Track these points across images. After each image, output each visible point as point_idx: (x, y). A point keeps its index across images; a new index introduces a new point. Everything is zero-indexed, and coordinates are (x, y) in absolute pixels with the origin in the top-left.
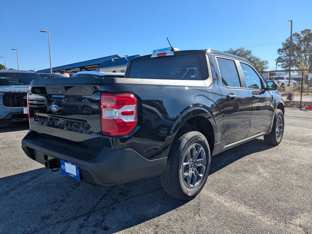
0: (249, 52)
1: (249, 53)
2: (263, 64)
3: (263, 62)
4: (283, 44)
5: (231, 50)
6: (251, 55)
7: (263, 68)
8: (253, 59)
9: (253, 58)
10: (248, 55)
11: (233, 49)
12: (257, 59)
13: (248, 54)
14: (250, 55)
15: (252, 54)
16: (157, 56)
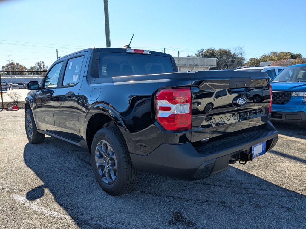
16: (134, 52)
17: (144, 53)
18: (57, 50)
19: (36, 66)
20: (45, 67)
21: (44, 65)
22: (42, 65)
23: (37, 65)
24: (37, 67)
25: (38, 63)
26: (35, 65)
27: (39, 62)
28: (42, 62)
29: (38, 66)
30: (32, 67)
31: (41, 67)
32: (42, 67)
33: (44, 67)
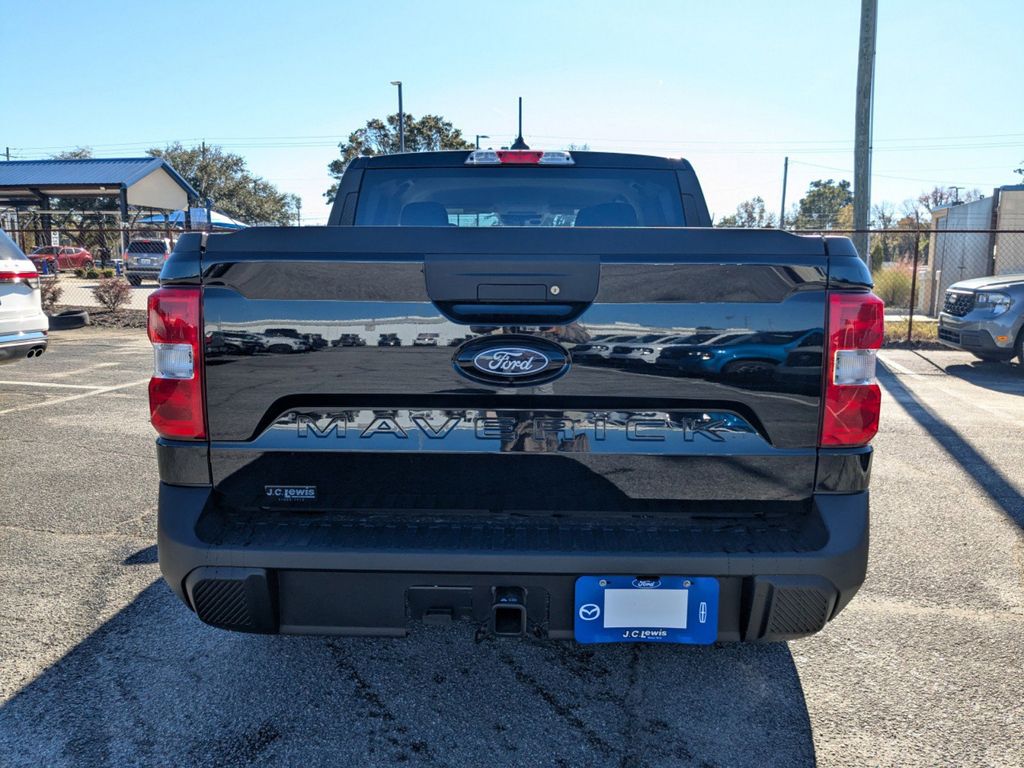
0: (238, 162)
1: (236, 164)
2: (283, 206)
3: (282, 199)
4: (342, 147)
5: (176, 149)
6: (245, 173)
7: (285, 216)
8: (251, 185)
9: (255, 182)
10: (236, 172)
11: (181, 144)
12: (265, 187)
13: (235, 168)
14: (242, 171)
15: (244, 167)
16: (498, 160)
17: (542, 161)
18: (787, 159)
19: (739, 214)
20: (766, 215)
21: (762, 211)
22: (757, 210)
23: (742, 211)
24: (741, 218)
25: (747, 205)
26: (736, 212)
27: (750, 202)
28: (759, 200)
29: (745, 215)
30: (728, 217)
31: (754, 215)
32: (756, 215)
33: (761, 217)
